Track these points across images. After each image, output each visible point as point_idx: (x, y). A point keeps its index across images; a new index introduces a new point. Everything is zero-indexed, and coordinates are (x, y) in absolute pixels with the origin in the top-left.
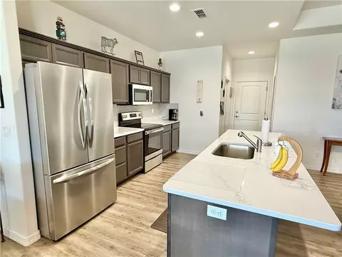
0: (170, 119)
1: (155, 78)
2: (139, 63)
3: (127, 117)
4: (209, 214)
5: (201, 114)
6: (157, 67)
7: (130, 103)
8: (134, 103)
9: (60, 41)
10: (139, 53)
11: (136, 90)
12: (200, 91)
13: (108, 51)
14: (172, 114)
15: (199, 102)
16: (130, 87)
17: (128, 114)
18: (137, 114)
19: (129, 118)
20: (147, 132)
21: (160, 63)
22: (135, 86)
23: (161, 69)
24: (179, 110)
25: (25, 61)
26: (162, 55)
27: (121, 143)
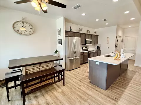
0: (98, 49)
1: (93, 37)
2: (88, 33)
3: (84, 48)
4: (96, 63)
5: (108, 48)
6: (94, 34)
7: (85, 44)
8: (86, 44)
9: (71, 31)
10: (89, 31)
11: (87, 41)
12: (108, 40)
13: (80, 32)
14: (98, 48)
15: (108, 44)
16: (85, 40)
17: (85, 47)
18: (87, 47)
19: (85, 48)
20: (90, 52)
21: (95, 32)
22: (86, 40)
23: (95, 34)
24: (101, 47)
25: (66, 36)
26: (96, 30)
27: (82, 54)
